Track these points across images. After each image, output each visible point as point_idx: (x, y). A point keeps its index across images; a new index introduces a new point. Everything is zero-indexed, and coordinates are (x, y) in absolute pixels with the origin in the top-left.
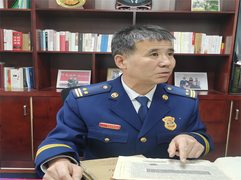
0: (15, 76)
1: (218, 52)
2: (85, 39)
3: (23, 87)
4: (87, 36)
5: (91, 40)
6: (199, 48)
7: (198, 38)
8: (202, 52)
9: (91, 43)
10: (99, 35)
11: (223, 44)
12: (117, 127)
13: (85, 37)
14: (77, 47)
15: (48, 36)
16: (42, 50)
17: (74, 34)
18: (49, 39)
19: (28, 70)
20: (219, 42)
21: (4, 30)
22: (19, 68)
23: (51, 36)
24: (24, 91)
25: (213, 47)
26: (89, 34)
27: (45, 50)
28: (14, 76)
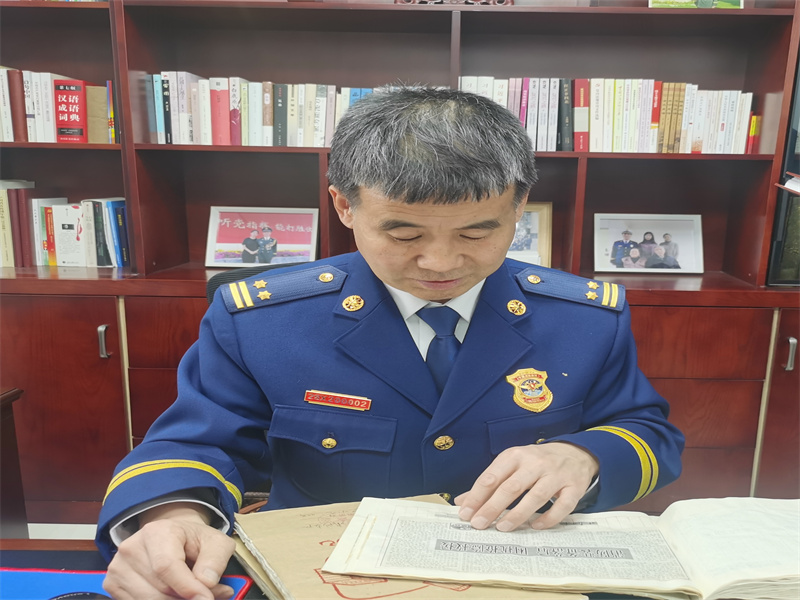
0: (67, 227)
1: (738, 148)
2: (294, 103)
3: (95, 265)
4: (301, 94)
5: (313, 108)
6: (673, 132)
7: (671, 98)
8: (684, 148)
9: (316, 115)
10: (343, 89)
11: (754, 118)
12: (360, 402)
13: (295, 98)
14: (269, 129)
15: (173, 94)
16: (153, 142)
17: (257, 87)
18: (173, 102)
19: (110, 208)
20: (741, 112)
21: (26, 74)
22: (79, 202)
23: (180, 93)
24: (100, 276)
25: (722, 130)
26: (308, 85)
27: (164, 142)
28: (64, 228)
